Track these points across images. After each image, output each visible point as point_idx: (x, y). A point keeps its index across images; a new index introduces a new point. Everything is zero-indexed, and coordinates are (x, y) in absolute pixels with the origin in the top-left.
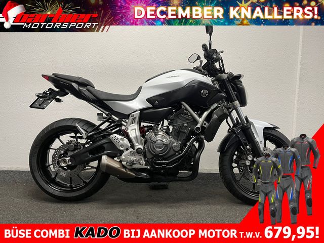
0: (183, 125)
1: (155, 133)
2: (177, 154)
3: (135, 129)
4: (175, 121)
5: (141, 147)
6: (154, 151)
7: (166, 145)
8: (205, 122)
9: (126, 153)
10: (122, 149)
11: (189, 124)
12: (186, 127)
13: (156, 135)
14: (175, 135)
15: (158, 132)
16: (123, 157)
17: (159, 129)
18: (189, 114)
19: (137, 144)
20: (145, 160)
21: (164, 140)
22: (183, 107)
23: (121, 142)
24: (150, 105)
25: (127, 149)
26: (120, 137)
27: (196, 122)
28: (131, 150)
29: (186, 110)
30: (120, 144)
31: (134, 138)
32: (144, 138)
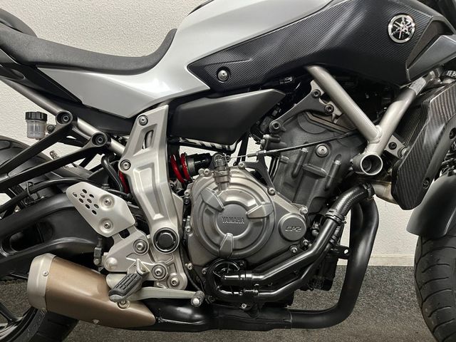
0: (315, 151)
1: (217, 177)
2: (294, 249)
3: (152, 166)
4: (285, 136)
5: (172, 225)
6: (217, 240)
7: (259, 222)
8: (394, 139)
9: (120, 245)
10: (105, 232)
11: (335, 145)
12: (325, 156)
13: (221, 184)
14: (285, 184)
15: (229, 176)
16: (113, 261)
17: (230, 164)
18: (337, 112)
19: (159, 216)
20: (185, 269)
21: (250, 203)
22: (314, 86)
23: (104, 208)
24: (200, 85)
25: (125, 234)
26: (99, 192)
27: (362, 140)
28: (137, 234)
29: (327, 96)
30: (98, 217)
31: (148, 194)
32: (181, 194)
